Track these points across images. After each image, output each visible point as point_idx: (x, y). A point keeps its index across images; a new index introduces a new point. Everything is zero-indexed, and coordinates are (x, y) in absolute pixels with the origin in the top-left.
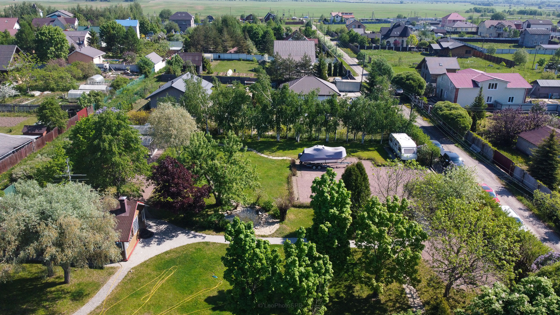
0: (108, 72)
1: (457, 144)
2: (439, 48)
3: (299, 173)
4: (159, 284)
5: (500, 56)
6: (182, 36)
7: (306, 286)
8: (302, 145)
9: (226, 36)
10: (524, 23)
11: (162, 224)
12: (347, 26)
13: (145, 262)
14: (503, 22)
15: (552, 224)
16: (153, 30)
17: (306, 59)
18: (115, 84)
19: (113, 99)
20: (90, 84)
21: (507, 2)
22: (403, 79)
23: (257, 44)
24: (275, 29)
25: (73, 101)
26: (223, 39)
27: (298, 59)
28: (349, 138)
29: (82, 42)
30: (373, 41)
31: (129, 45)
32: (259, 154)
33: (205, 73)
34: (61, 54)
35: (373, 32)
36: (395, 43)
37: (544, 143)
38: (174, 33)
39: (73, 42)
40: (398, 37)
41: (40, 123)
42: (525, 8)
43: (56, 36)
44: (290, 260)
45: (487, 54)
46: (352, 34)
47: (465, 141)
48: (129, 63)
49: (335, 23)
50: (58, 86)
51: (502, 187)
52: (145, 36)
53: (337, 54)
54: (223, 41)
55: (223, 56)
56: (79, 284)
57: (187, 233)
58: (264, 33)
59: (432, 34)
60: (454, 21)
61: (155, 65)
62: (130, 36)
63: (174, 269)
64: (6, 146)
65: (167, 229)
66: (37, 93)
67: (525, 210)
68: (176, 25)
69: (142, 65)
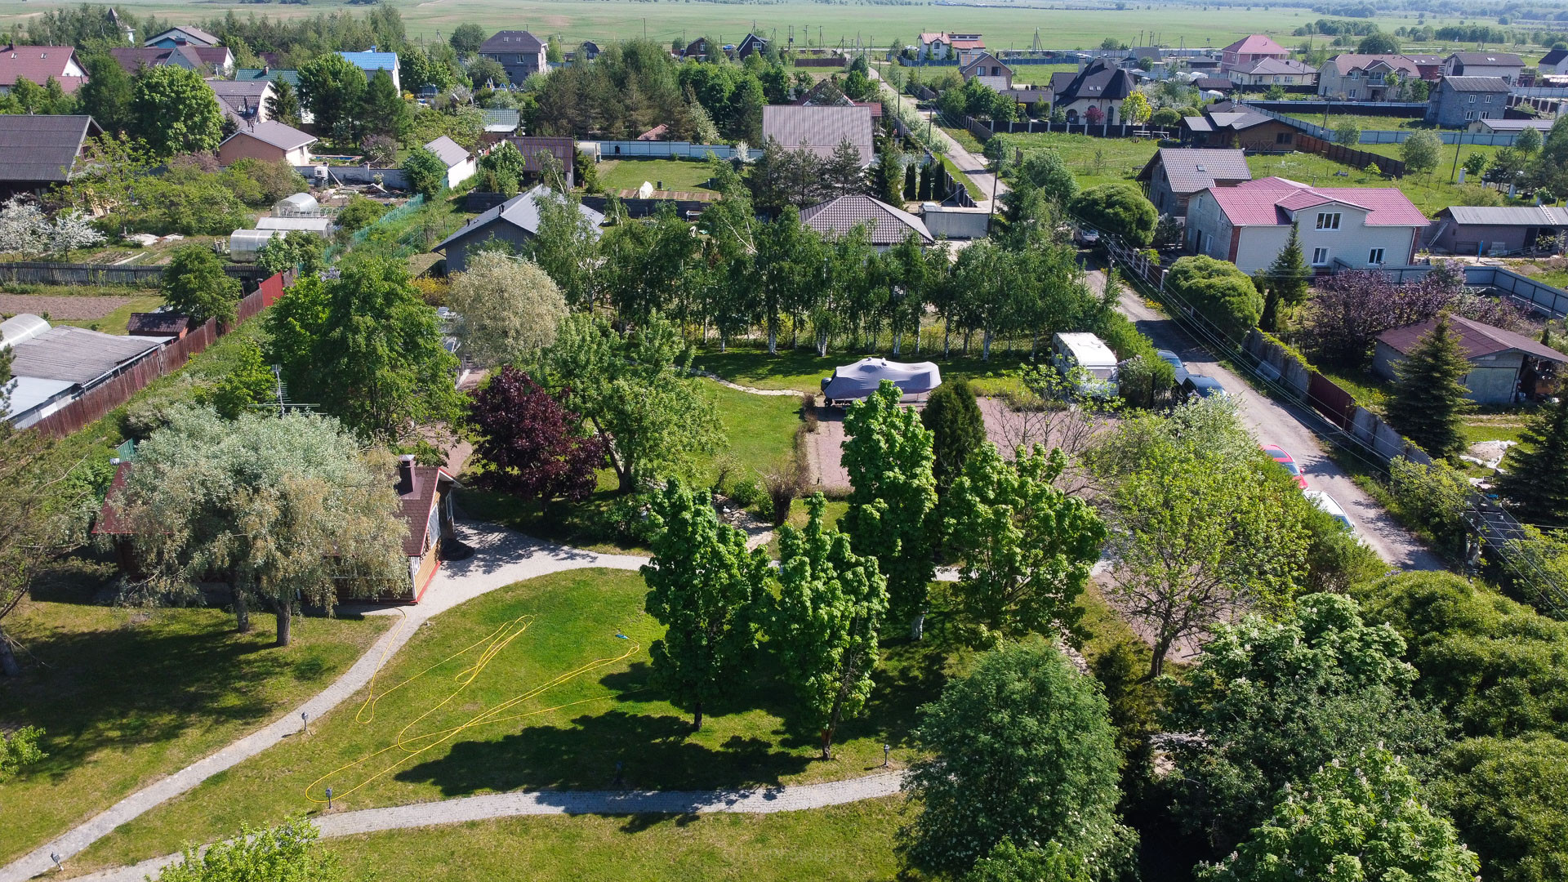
0: (327, 186)
1: (1223, 362)
2: (1208, 128)
3: (822, 426)
4: (493, 650)
5: (1367, 149)
6: (515, 97)
7: (826, 617)
8: (831, 364)
9: (636, 95)
10: (1445, 61)
11: (492, 531)
12: (962, 69)
13: (459, 606)
14: (1387, 59)
15: (1428, 534)
16: (437, 82)
17: (846, 153)
18: (349, 216)
19: (346, 254)
20: (283, 216)
21: (1413, 6)
22: (1098, 204)
23: (717, 117)
24: (765, 77)
25: (242, 259)
26: (628, 102)
27: (825, 153)
28: (951, 347)
29: (252, 111)
30: (1032, 110)
31: (376, 118)
32: (724, 383)
33: (581, 190)
34: (202, 140)
35: (1034, 87)
36: (1091, 115)
37: (1424, 347)
38: (493, 88)
39: (230, 109)
40: (1098, 98)
41: (171, 309)
42: (1462, 23)
43: (188, 94)
44: (792, 563)
45: (1336, 144)
46: (975, 91)
47: (1244, 355)
48: (380, 163)
49: (933, 63)
50: (200, 220)
51: (1322, 457)
52: (415, 97)
53: (931, 144)
54: (628, 108)
55: (627, 147)
56: (310, 648)
57: (554, 551)
58: (737, 87)
59: (1191, 92)
60: (1257, 57)
61: (450, 171)
62: (380, 95)
63: (526, 621)
64: (96, 358)
65: (504, 541)
66: (148, 240)
67: (1368, 506)
68: (497, 67)
69: (416, 168)
